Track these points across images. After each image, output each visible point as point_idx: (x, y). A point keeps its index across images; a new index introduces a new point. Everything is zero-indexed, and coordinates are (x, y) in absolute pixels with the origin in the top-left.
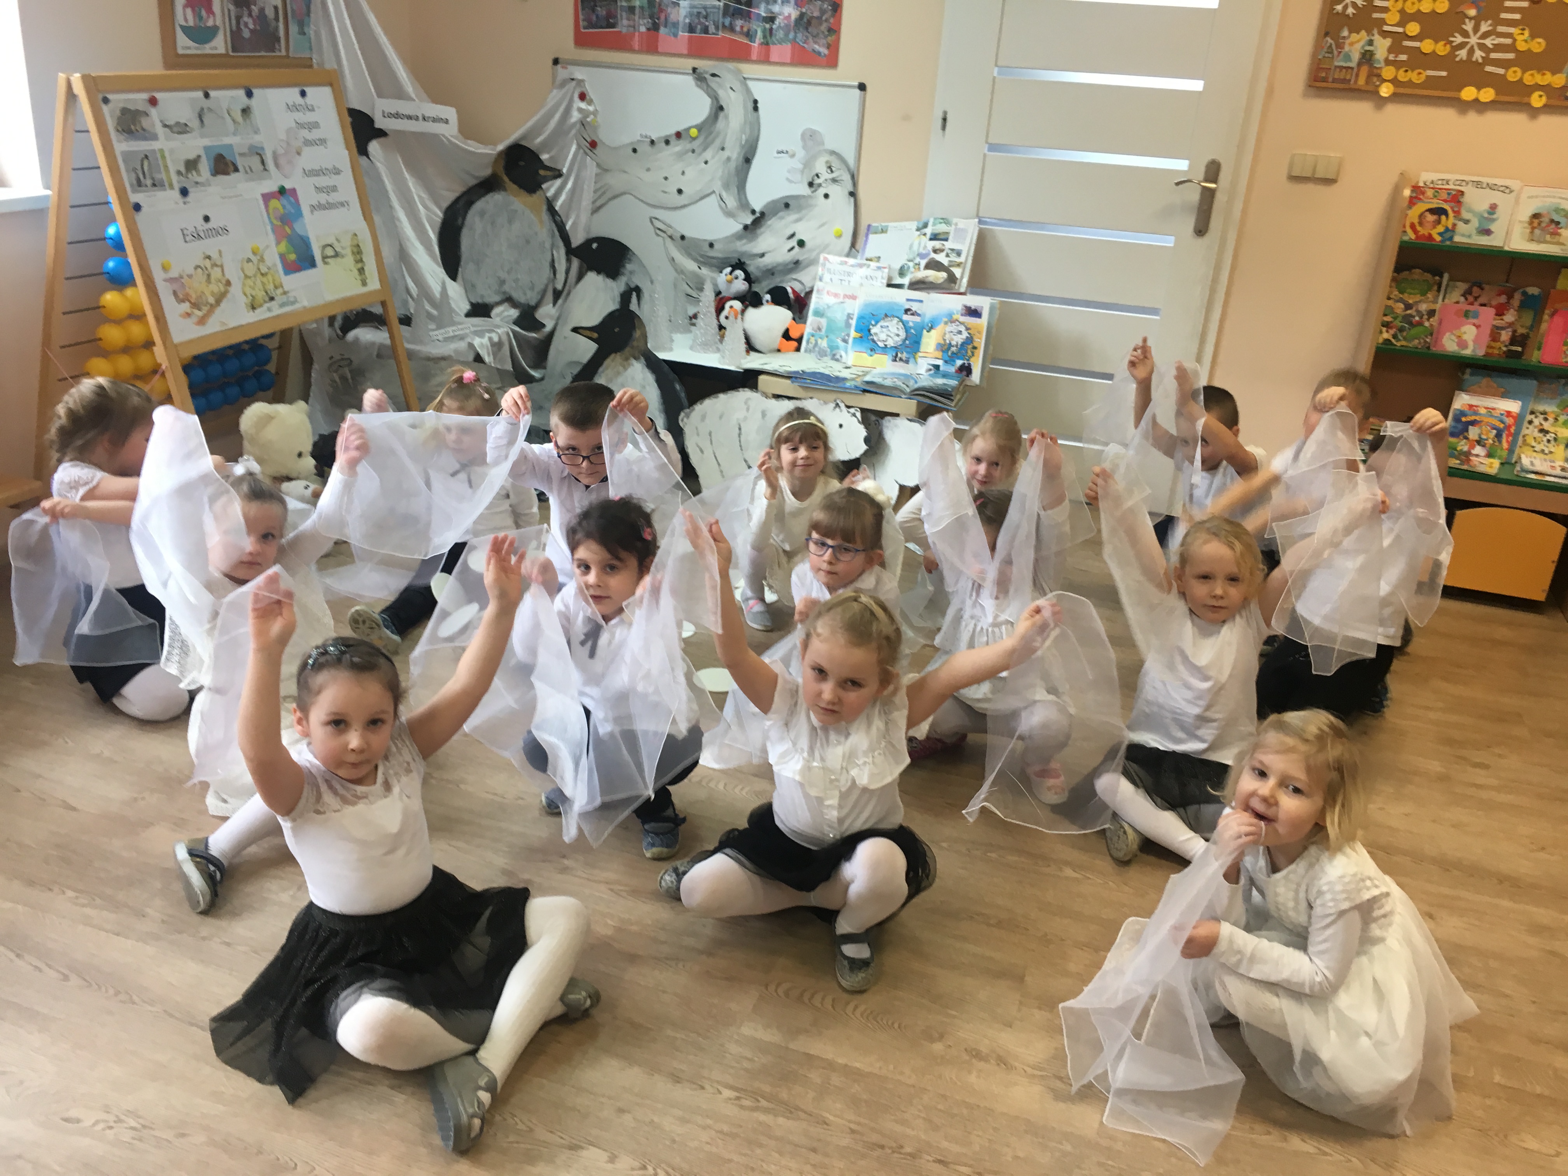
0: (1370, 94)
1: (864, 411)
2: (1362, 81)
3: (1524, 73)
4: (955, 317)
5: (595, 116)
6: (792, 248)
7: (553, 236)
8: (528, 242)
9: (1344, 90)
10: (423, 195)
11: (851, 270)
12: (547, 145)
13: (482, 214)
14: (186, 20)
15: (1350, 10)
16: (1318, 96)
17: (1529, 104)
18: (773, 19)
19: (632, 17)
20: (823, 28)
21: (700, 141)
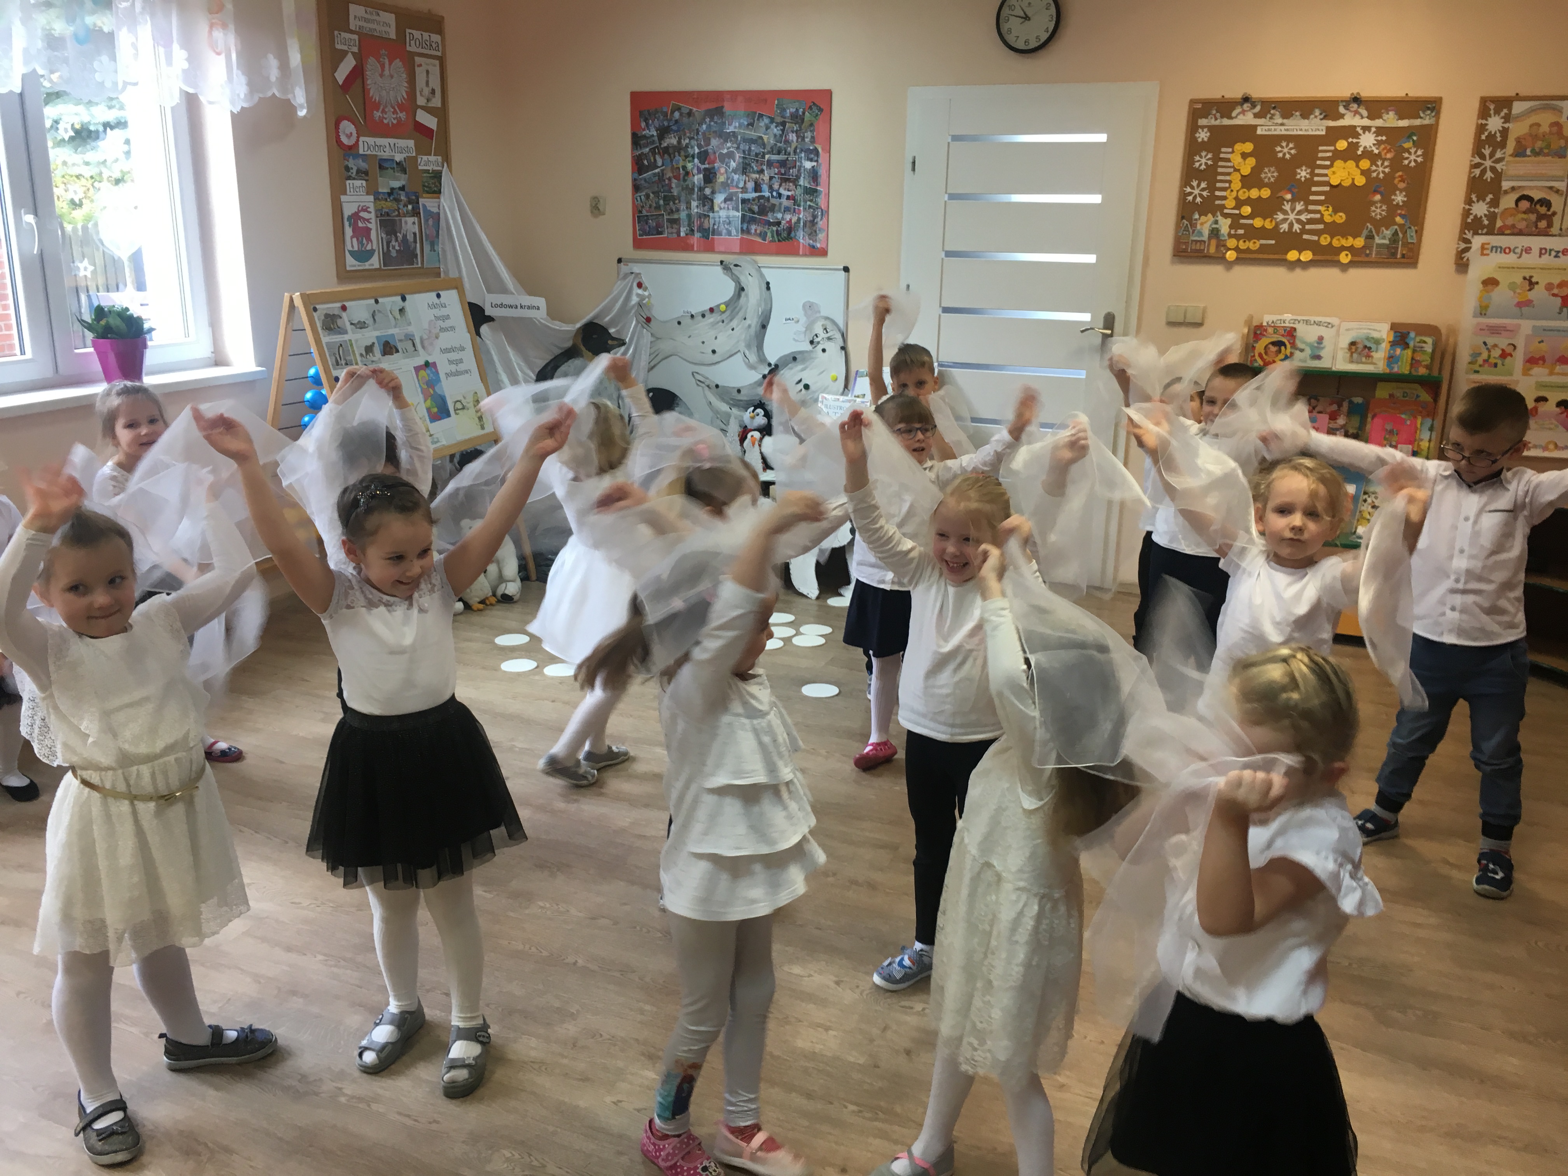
0: (1219, 259)
2: (1212, 250)
3: (1332, 238)
5: (649, 299)
6: (801, 391)
9: (1200, 257)
10: (521, 363)
11: (843, 404)
12: (613, 322)
13: (565, 375)
14: (352, 246)
15: (1199, 200)
16: (1182, 263)
17: (1339, 261)
18: (778, 223)
19: (675, 226)
20: (815, 228)
21: (728, 313)
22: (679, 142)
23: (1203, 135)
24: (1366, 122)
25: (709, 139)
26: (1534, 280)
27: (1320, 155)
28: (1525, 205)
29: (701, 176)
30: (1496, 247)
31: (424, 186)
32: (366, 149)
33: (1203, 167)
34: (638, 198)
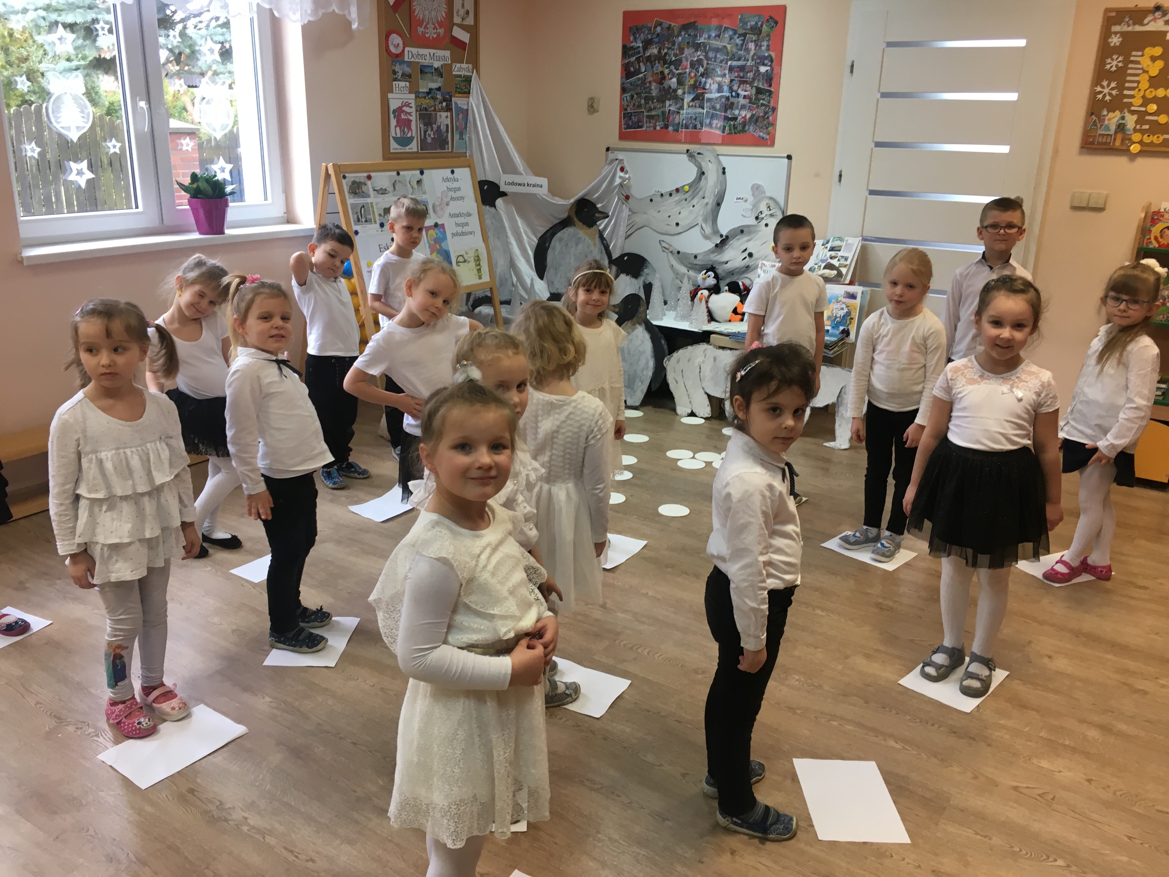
0: (1124, 151)
2: (1118, 143)
4: (840, 299)
5: (629, 180)
6: (745, 258)
7: (601, 252)
8: (586, 256)
9: (1107, 149)
10: (527, 230)
12: (600, 199)
13: (561, 240)
14: (396, 135)
15: (1108, 98)
16: (1090, 154)
18: (735, 119)
19: (653, 121)
20: (765, 122)
21: (690, 193)
22: (659, 52)
23: (1115, 41)
25: (683, 49)
29: (674, 80)
31: (457, 88)
32: (410, 57)
33: (1114, 69)
34: (625, 99)
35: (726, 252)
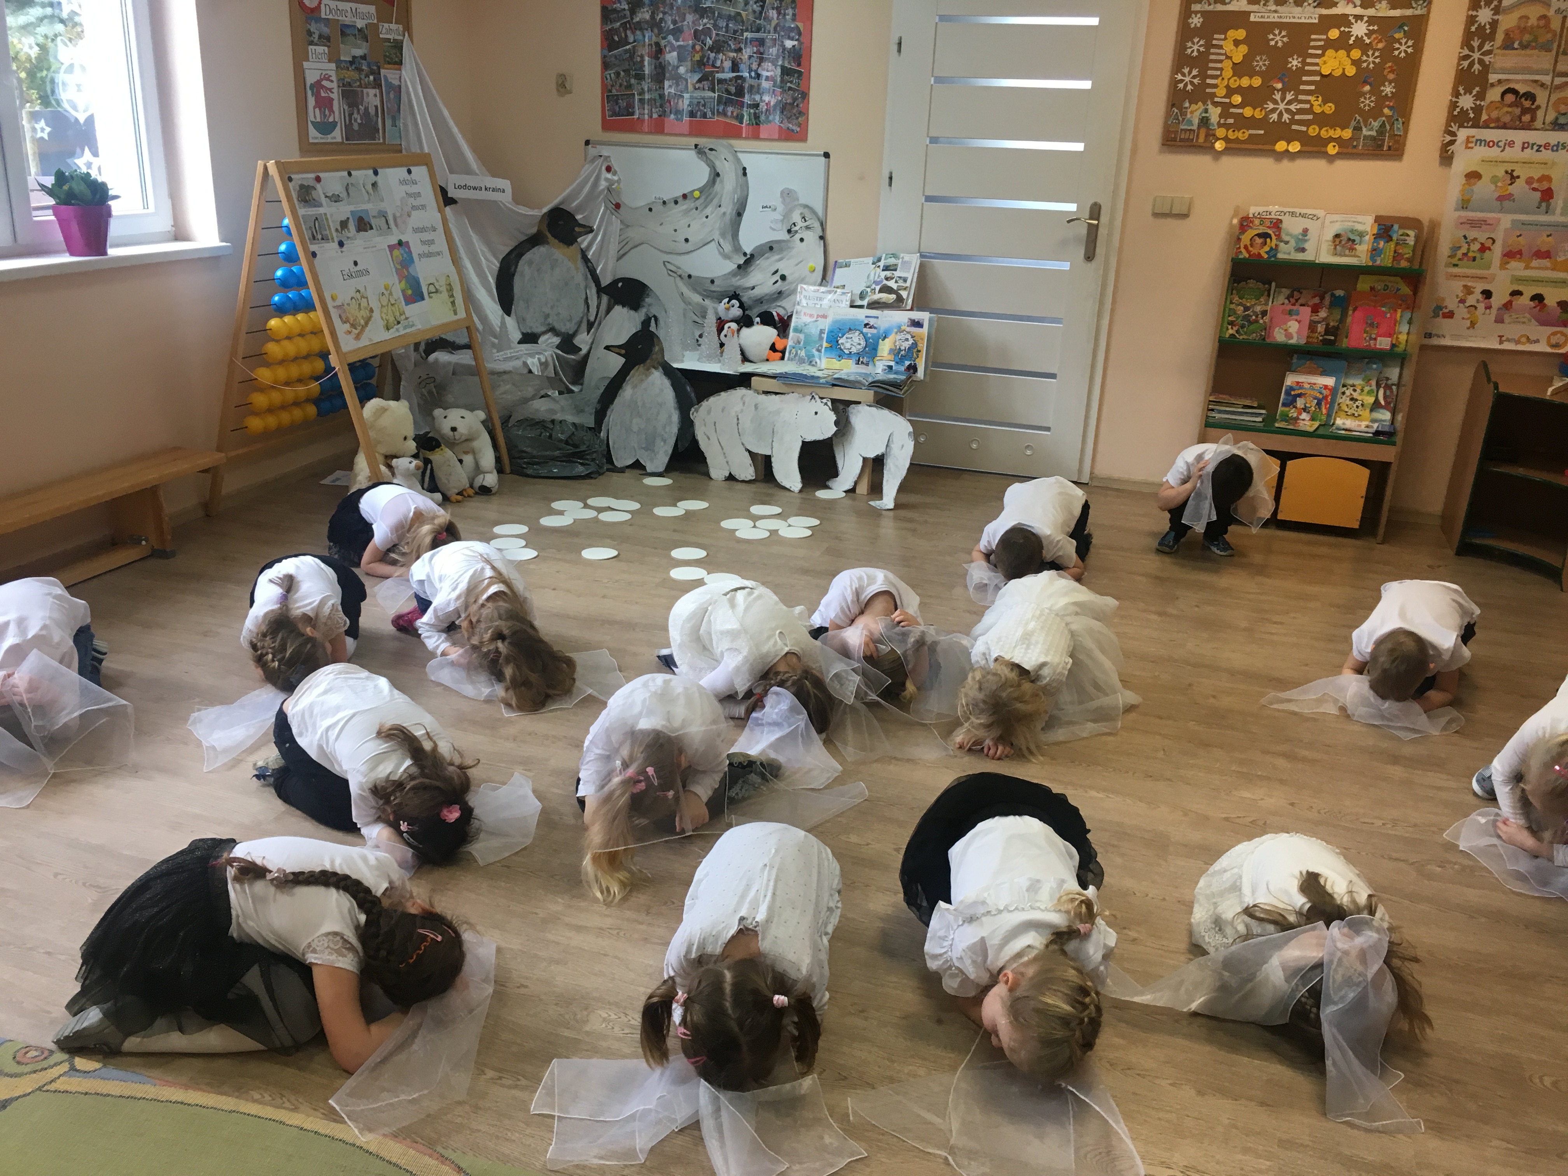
0: (1208, 148)
1: (834, 401)
2: (1201, 139)
3: (1320, 129)
4: (903, 328)
5: (619, 184)
6: (777, 282)
7: (586, 278)
8: (566, 284)
9: (1190, 146)
10: (484, 249)
11: (822, 295)
12: (580, 208)
13: (530, 263)
14: (315, 117)
15: (1189, 87)
16: (1171, 152)
17: (1327, 153)
18: (756, 106)
19: (647, 107)
20: (794, 111)
21: (701, 200)
22: (652, 17)
23: (1196, 21)
24: (1359, 11)
25: (685, 14)
26: (1515, 174)
27: (1312, 44)
28: (1510, 98)
29: (675, 54)
30: (1481, 141)
31: (385, 56)
32: (328, 12)
33: (1195, 54)
34: (608, 77)
35: (752, 274)
